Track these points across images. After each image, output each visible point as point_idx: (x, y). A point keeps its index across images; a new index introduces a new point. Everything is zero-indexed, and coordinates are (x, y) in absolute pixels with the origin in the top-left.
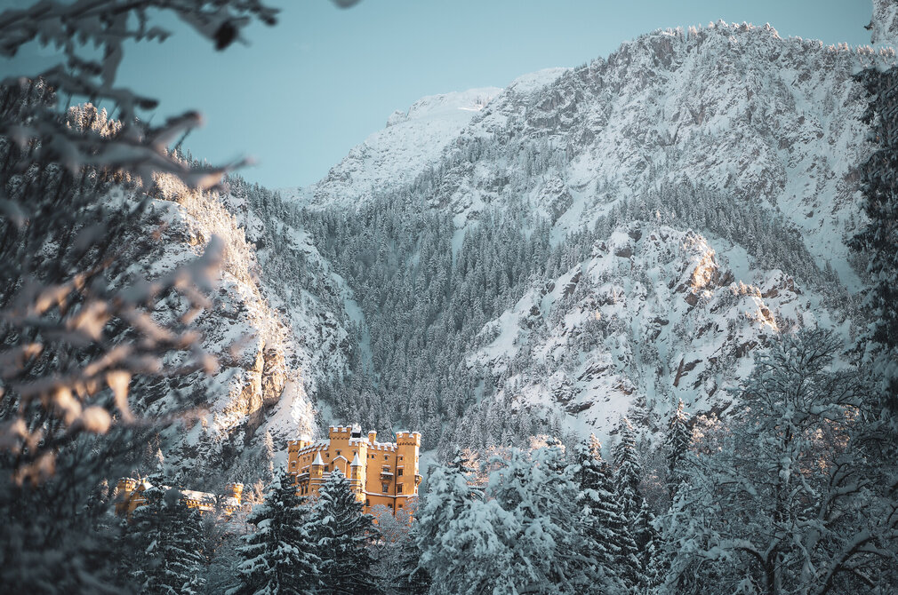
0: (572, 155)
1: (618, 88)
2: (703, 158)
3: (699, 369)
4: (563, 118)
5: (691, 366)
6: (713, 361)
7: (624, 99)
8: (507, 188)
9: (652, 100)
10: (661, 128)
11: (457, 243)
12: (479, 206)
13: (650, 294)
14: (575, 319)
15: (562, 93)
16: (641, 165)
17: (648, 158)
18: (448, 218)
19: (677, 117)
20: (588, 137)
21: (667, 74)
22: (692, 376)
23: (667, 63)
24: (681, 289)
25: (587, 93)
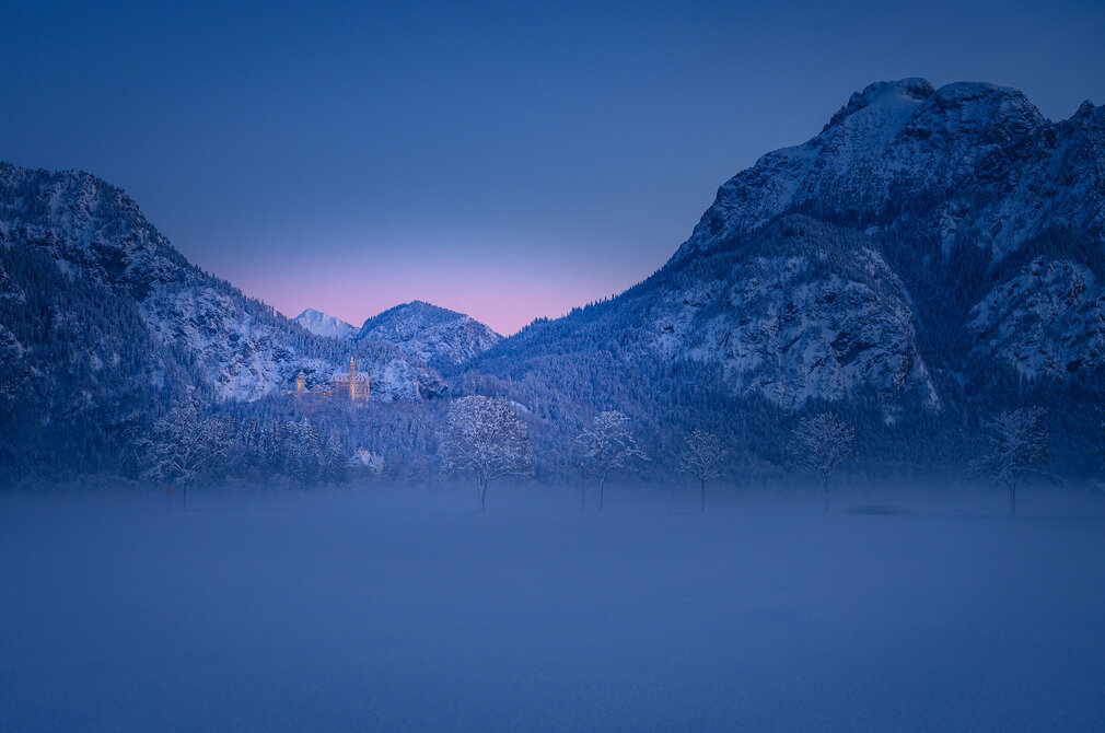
0: (1001, 198)
1: (1025, 159)
2: (1071, 210)
3: (1073, 339)
4: (995, 175)
5: (1068, 339)
6: (1078, 337)
7: (1028, 166)
8: (967, 216)
9: (1044, 169)
10: (1047, 185)
11: (946, 248)
12: (954, 226)
13: (1051, 301)
14: (1018, 313)
15: (995, 160)
16: (1038, 207)
17: (1041, 203)
18: (939, 233)
19: (1057, 179)
20: (1009, 188)
21: (1051, 151)
22: (1068, 343)
23: (1052, 145)
24: (1064, 298)
25: (1008, 160)
